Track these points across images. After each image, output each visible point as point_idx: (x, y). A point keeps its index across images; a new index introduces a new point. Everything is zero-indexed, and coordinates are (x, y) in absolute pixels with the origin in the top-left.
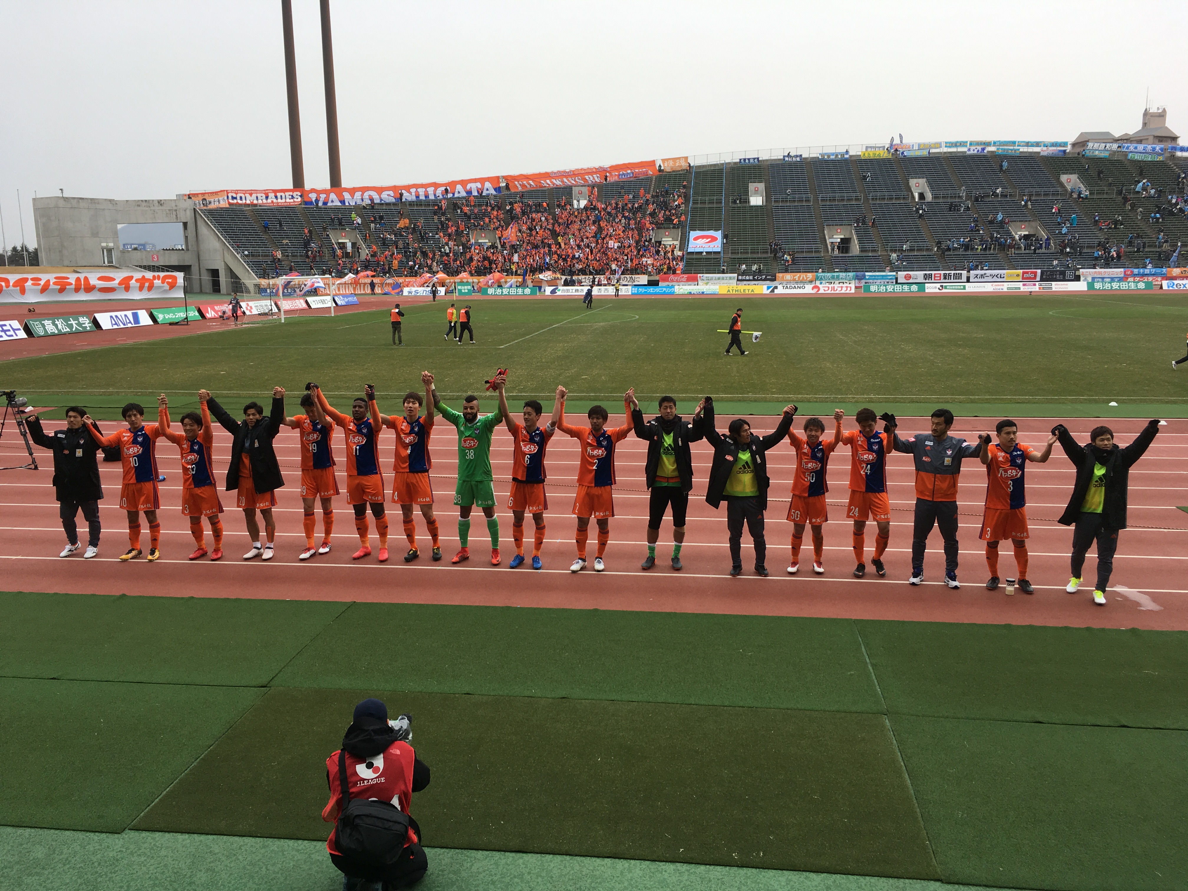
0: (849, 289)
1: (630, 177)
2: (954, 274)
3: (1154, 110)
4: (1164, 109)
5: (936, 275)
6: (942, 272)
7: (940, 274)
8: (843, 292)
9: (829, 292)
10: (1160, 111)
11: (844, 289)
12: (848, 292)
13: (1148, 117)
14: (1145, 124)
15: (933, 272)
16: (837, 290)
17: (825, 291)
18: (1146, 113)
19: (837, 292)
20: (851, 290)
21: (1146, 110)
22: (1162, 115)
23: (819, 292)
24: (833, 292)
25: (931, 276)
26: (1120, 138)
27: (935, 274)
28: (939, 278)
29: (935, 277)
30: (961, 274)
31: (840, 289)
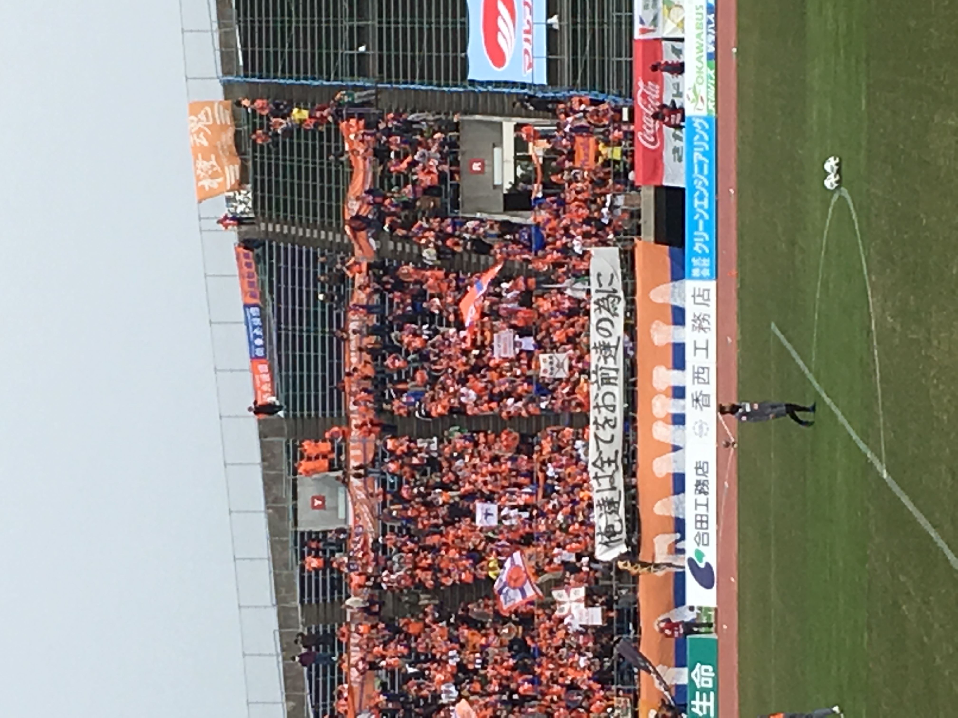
1: (263, 316)
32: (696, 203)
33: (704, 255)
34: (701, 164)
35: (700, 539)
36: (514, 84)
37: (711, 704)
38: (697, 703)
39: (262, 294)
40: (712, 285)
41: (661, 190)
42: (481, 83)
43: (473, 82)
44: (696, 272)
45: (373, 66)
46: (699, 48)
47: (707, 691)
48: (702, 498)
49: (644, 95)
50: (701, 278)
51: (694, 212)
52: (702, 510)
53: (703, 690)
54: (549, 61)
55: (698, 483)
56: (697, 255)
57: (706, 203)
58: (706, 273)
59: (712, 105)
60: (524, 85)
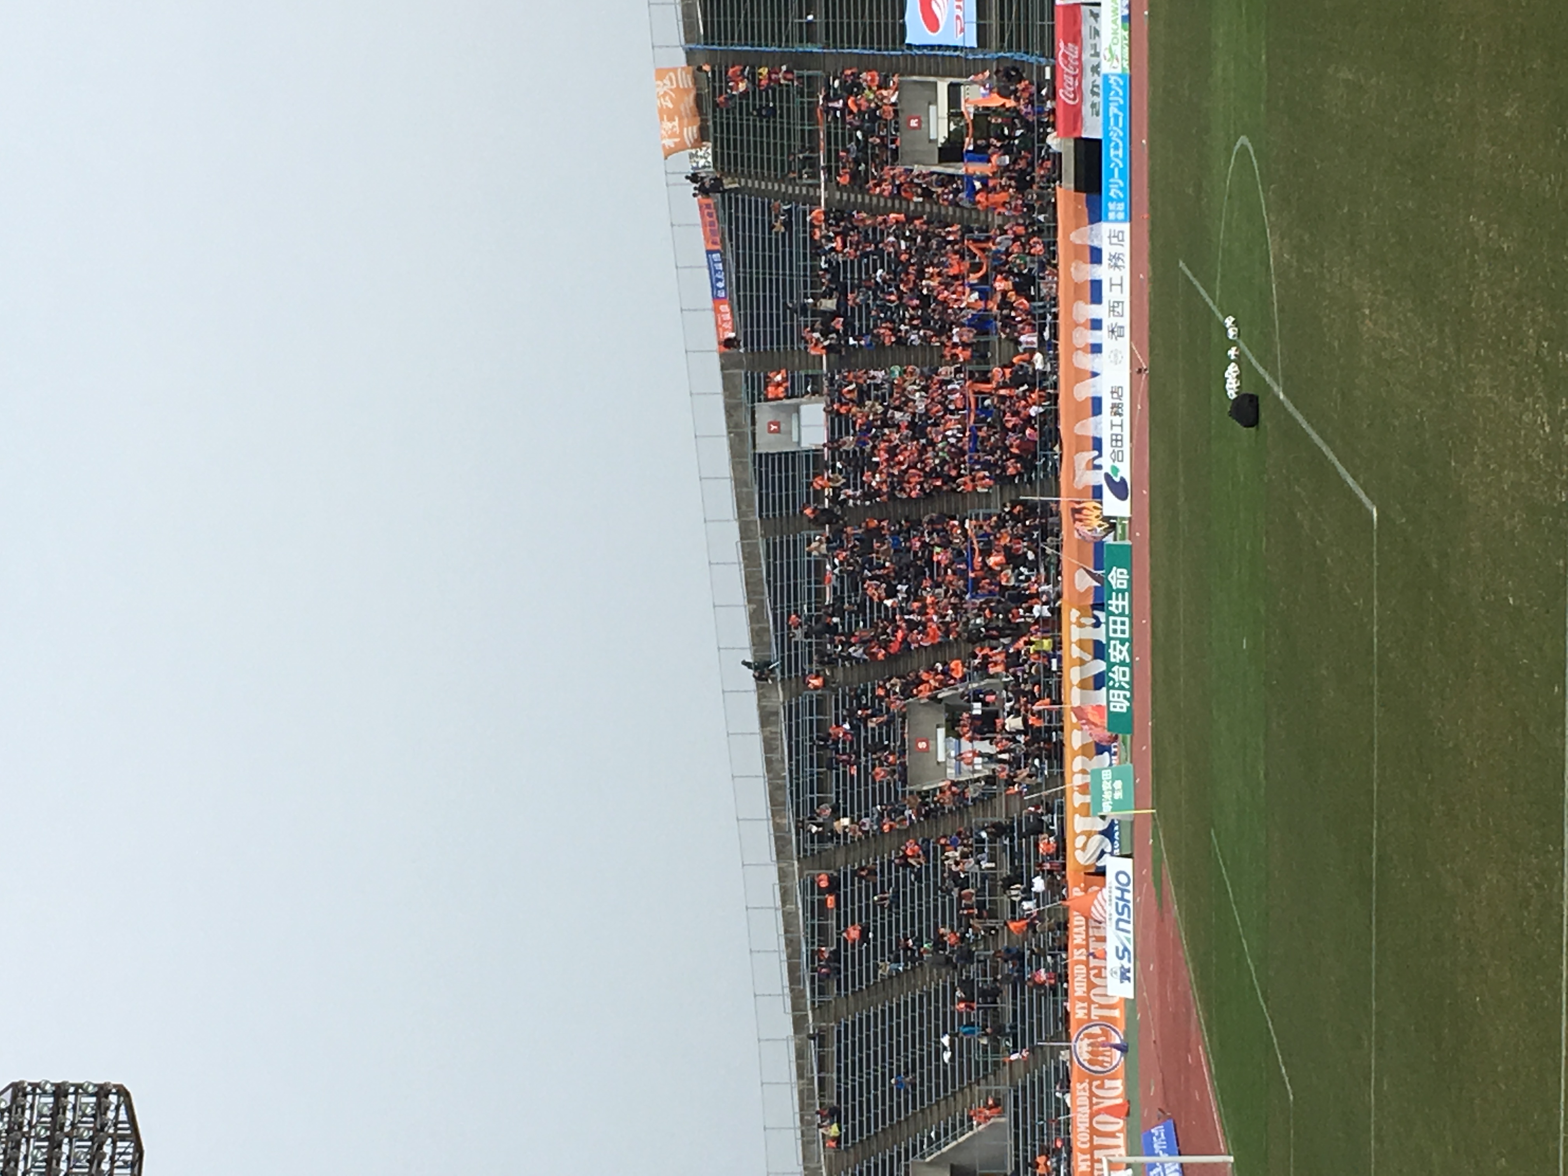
1: (724, 261)
32: (1112, 152)
33: (1119, 200)
34: (1116, 117)
35: (1117, 457)
36: (948, 47)
37: (1126, 603)
38: (1113, 602)
39: (723, 240)
40: (1126, 227)
41: (1079, 141)
42: (918, 47)
43: (910, 46)
44: (1111, 216)
45: (820, 31)
46: (1115, 11)
47: (1123, 591)
48: (1117, 420)
49: (1065, 56)
50: (1116, 221)
51: (1110, 161)
52: (1117, 430)
53: (1118, 591)
54: (978, 26)
55: (1114, 406)
56: (1112, 200)
57: (1120, 153)
58: (1121, 216)
59: (1126, 64)
60: (956, 48)
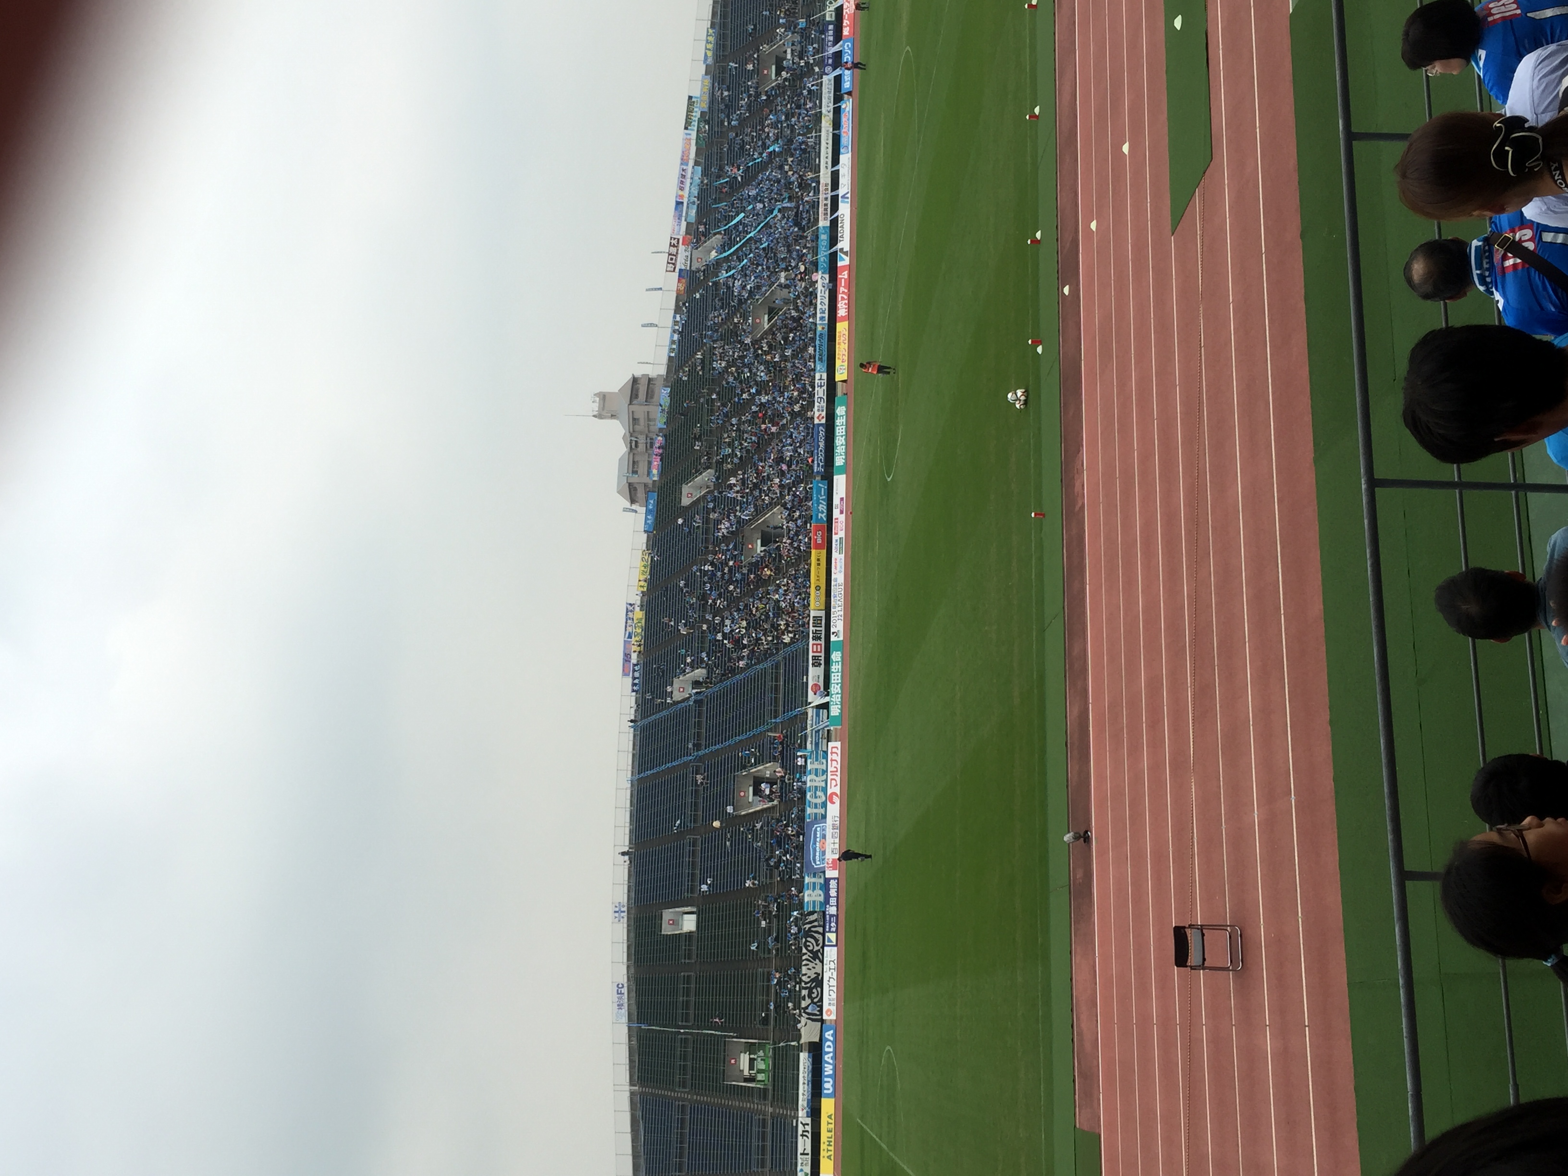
0: (835, 750)
2: (813, 626)
3: (596, 407)
4: (595, 395)
5: (815, 650)
6: (811, 642)
7: (813, 644)
8: (839, 759)
9: (838, 779)
10: (597, 399)
11: (834, 757)
12: (839, 752)
13: (604, 413)
14: (613, 416)
15: (811, 654)
16: (835, 767)
17: (836, 785)
18: (599, 416)
19: (839, 767)
20: (837, 748)
21: (595, 416)
22: (603, 397)
23: (839, 794)
24: (839, 773)
25: (815, 656)
26: (629, 446)
27: (813, 652)
28: (819, 647)
29: (817, 652)
30: (814, 617)
31: (834, 763)
